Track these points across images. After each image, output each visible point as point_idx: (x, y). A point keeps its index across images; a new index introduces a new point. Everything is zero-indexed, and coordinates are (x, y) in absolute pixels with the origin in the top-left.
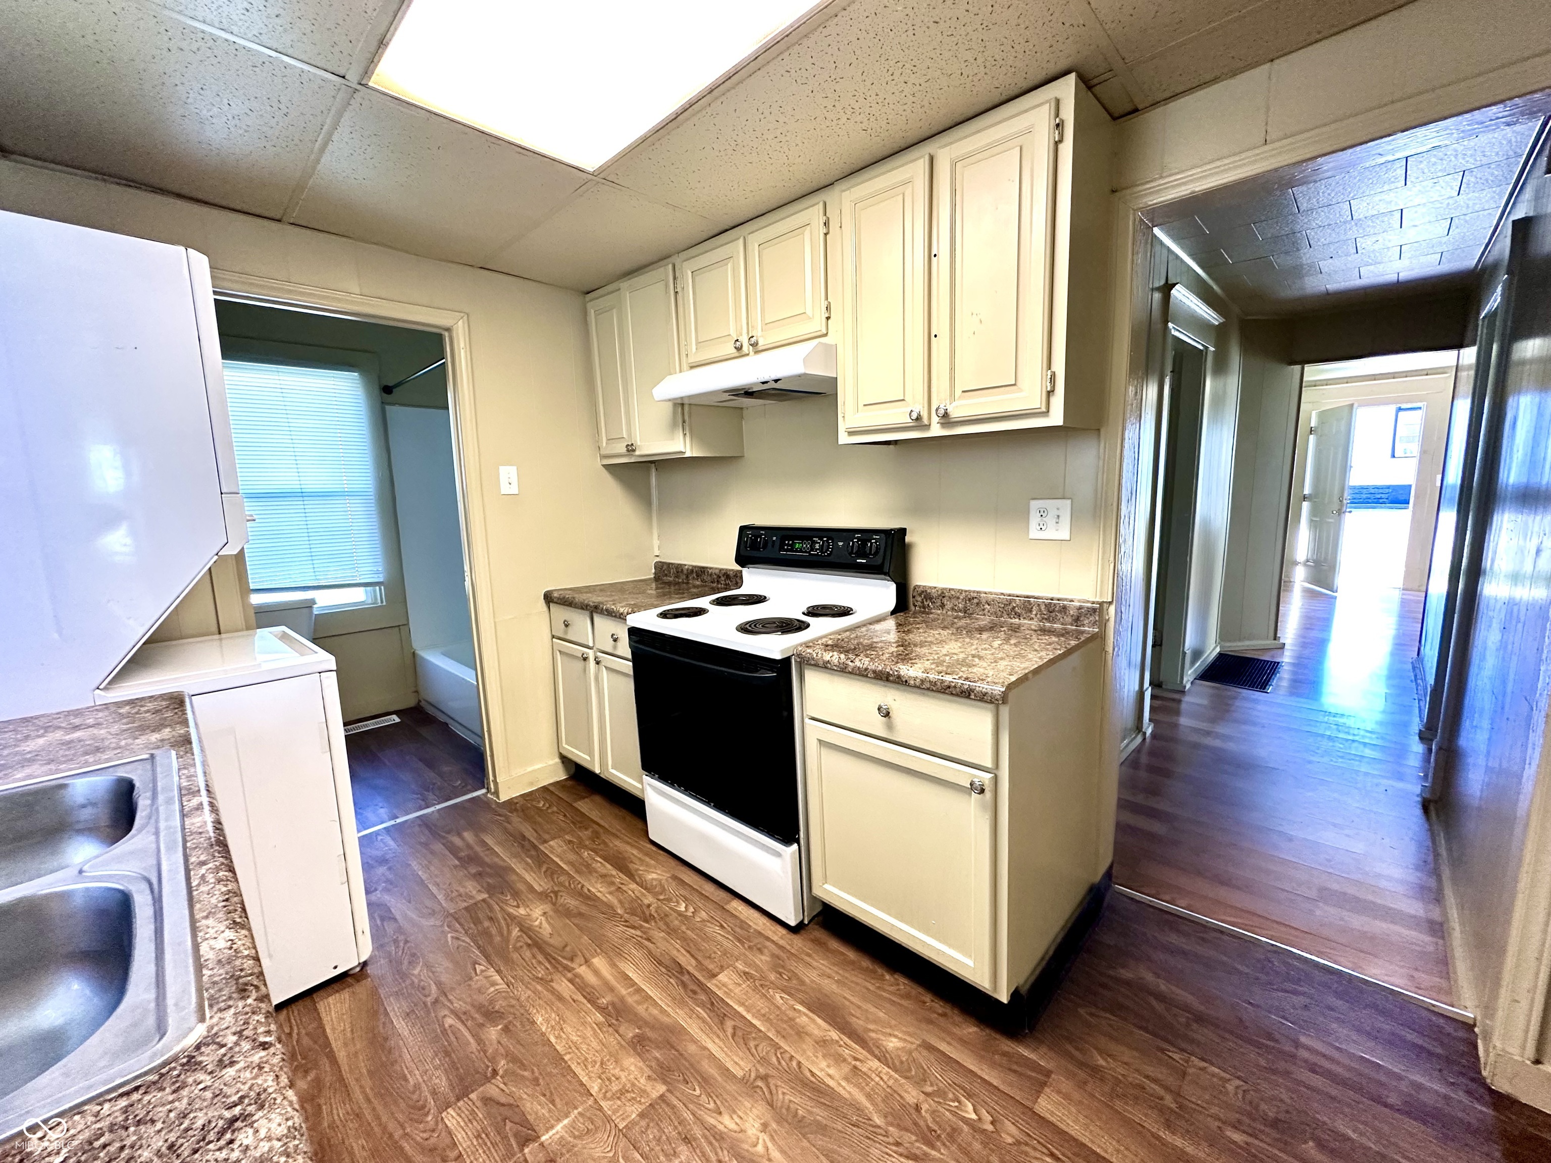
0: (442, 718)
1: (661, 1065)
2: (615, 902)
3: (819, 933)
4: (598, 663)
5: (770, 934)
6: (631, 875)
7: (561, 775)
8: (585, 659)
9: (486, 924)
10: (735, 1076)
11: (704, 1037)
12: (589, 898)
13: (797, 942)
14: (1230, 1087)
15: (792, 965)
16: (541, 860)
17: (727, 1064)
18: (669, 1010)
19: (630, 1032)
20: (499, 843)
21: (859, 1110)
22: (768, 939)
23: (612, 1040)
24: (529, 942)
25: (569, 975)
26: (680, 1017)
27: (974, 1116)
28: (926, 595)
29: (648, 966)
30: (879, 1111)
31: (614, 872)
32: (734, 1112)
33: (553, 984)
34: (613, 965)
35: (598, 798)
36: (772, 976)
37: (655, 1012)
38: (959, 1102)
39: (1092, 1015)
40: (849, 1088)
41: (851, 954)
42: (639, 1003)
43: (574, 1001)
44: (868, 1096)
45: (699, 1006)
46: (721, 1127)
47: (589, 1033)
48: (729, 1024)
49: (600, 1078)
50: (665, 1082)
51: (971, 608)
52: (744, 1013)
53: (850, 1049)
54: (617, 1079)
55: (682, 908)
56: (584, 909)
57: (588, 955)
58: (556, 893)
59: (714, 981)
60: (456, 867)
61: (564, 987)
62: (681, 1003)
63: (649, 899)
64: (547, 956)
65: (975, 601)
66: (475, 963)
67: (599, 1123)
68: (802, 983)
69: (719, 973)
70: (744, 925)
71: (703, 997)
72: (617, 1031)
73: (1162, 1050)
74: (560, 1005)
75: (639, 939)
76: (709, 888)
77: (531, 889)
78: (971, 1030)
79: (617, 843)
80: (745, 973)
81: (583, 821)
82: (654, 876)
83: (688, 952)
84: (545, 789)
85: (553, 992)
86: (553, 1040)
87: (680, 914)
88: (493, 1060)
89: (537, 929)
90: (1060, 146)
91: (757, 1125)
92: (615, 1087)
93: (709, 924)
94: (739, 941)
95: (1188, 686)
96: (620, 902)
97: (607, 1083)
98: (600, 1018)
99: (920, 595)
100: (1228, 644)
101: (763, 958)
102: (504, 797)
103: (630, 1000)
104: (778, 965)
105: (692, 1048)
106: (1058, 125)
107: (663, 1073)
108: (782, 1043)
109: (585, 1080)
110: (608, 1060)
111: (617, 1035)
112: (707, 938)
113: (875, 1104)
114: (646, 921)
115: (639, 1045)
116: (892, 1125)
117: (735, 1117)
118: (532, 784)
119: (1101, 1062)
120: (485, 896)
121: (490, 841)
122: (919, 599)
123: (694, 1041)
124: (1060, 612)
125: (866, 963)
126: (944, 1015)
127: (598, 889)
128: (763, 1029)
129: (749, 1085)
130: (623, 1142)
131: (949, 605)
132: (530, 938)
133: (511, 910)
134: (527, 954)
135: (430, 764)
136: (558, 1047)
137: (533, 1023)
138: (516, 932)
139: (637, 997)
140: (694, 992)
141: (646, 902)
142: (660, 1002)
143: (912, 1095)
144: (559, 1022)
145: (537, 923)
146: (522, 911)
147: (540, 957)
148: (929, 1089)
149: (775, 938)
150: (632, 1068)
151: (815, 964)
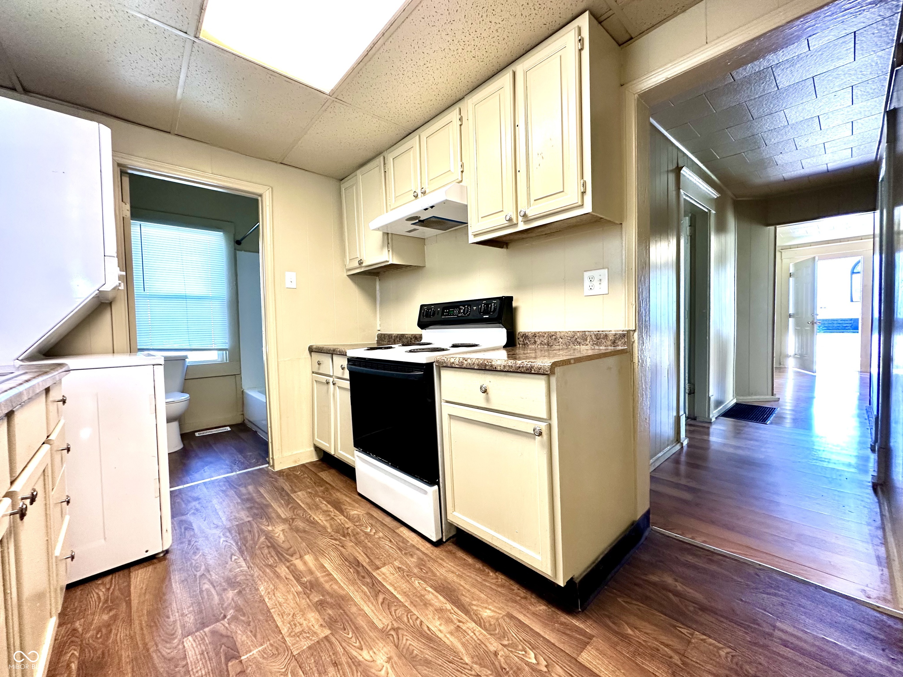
0: (254, 429)
1: (331, 617)
2: (328, 525)
3: (451, 547)
4: (334, 384)
5: (420, 547)
6: (341, 511)
7: (314, 458)
8: (328, 383)
9: (246, 534)
10: (376, 627)
11: (363, 603)
12: (313, 523)
13: (436, 552)
14: (722, 653)
15: (430, 564)
16: (289, 502)
17: (374, 620)
18: (345, 586)
19: (316, 598)
20: (269, 492)
21: (455, 653)
22: (418, 549)
23: (304, 602)
24: (269, 544)
25: (288, 564)
26: (351, 591)
27: (534, 661)
28: (525, 336)
29: (338, 561)
30: (468, 653)
31: (332, 509)
32: (371, 649)
33: (276, 569)
34: (317, 559)
35: (333, 471)
36: (416, 571)
37: (335, 587)
38: (526, 652)
39: (626, 602)
40: (452, 639)
41: (470, 560)
42: (327, 582)
43: (286, 578)
44: (463, 644)
45: (364, 585)
46: (360, 658)
47: (290, 597)
48: (381, 597)
49: (289, 623)
50: (330, 628)
51: (552, 342)
52: (392, 591)
53: (457, 615)
54: (301, 625)
55: (368, 530)
56: (307, 528)
57: (302, 553)
58: (293, 519)
59: (378, 571)
60: (238, 503)
61: (283, 570)
62: (353, 583)
63: (349, 524)
64: (278, 553)
65: (554, 337)
66: (232, 554)
67: (281, 650)
68: (434, 575)
69: (382, 567)
70: (404, 541)
71: (368, 580)
72: (308, 597)
73: (675, 627)
74: (277, 581)
75: (337, 546)
76: (388, 520)
77: (279, 516)
78: (542, 608)
79: (338, 494)
80: (399, 568)
81: (321, 482)
82: (356, 512)
83: (366, 554)
84: (303, 465)
85: (275, 572)
86: (267, 600)
87: (366, 533)
88: (226, 609)
89: (276, 538)
90: (583, 52)
91: (385, 658)
92: (298, 629)
93: (382, 540)
94: (399, 549)
95: (713, 420)
96: (331, 525)
97: (293, 627)
98: (299, 589)
99: (522, 337)
100: (742, 398)
101: (413, 560)
102: (277, 468)
103: (322, 580)
104: (421, 564)
105: (354, 609)
106: (580, 40)
107: (331, 623)
108: (413, 609)
109: (279, 624)
110: (298, 614)
111: (308, 600)
112: (378, 546)
113: (467, 650)
114: (344, 536)
115: (320, 606)
116: (476, 663)
117: (371, 652)
118: (296, 462)
119: (630, 631)
120: (250, 519)
121: (262, 490)
122: (521, 340)
123: (356, 605)
124: (604, 338)
125: (479, 565)
126: (525, 598)
127: (320, 518)
128: (402, 600)
129: (384, 634)
130: (294, 663)
131: (539, 342)
132: (270, 542)
133: (263, 527)
134: (266, 551)
135: (241, 451)
136: (268, 604)
137: (257, 590)
138: (263, 539)
139: (326, 578)
140: (364, 577)
141: (347, 526)
142: (340, 582)
143: (493, 645)
144: (274, 590)
145: (277, 535)
146: (270, 528)
147: (273, 553)
148: (506, 643)
149: (423, 549)
150: (312, 619)
151: (445, 565)
